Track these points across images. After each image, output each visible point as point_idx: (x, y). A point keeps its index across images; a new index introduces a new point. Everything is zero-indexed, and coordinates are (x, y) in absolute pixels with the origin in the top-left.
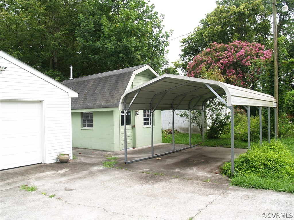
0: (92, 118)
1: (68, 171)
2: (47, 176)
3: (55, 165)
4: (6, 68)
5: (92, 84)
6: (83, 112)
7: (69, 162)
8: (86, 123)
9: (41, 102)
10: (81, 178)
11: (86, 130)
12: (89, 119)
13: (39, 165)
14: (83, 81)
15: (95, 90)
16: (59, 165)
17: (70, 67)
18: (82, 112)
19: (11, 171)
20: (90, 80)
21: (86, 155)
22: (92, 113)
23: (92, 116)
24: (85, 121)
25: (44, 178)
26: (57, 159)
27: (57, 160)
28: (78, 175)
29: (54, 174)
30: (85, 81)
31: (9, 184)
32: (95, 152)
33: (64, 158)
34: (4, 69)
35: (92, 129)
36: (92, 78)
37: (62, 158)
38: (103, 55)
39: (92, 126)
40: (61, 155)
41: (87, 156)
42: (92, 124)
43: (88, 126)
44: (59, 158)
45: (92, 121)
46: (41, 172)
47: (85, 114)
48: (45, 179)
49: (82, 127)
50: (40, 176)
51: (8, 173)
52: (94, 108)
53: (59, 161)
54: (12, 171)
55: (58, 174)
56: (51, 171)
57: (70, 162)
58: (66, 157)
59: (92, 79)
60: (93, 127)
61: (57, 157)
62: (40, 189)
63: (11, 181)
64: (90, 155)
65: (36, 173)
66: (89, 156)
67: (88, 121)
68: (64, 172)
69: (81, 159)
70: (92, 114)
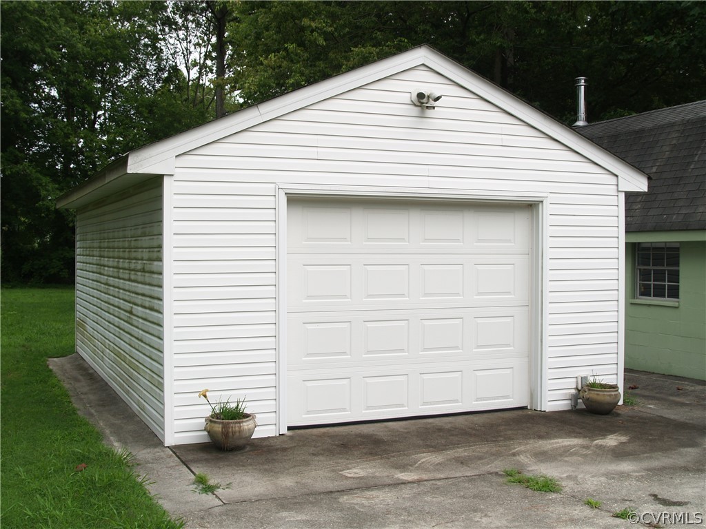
0: (677, 264)
1: (629, 442)
2: (566, 452)
3: (573, 417)
4: (437, 99)
5: (674, 142)
6: (639, 243)
7: (618, 415)
8: (652, 283)
9: (530, 207)
10: (686, 469)
11: (650, 305)
12: (665, 268)
13: (520, 412)
14: (636, 132)
15: (689, 164)
16: (589, 420)
17: (579, 81)
18: (635, 243)
19: (446, 423)
20: (663, 127)
21: (658, 395)
22: (678, 245)
23: (678, 257)
24: (645, 275)
25: (561, 455)
26: (575, 398)
27: (576, 403)
28: (672, 460)
29: (587, 447)
30: (642, 131)
31: (462, 462)
32: (690, 387)
33: (604, 397)
34: (432, 103)
35: (676, 305)
36: (672, 120)
37: (593, 395)
38: (696, 33)
39: (674, 293)
40: (593, 386)
41: (666, 400)
42: (677, 288)
43: (659, 293)
44: (586, 394)
45: (675, 277)
46: (540, 437)
47: (648, 249)
48: (566, 459)
49: (634, 297)
50: (545, 449)
51: (440, 430)
52: (687, 229)
53: (581, 405)
54: (449, 425)
55: (600, 447)
56: (572, 437)
57: (620, 412)
58: (610, 395)
59: (673, 125)
60: (678, 298)
61: (573, 391)
62: (568, 486)
63: (461, 452)
64: (672, 395)
65: (526, 437)
66: (671, 398)
67: (659, 276)
68: (616, 444)
69: (652, 408)
70: (677, 249)
